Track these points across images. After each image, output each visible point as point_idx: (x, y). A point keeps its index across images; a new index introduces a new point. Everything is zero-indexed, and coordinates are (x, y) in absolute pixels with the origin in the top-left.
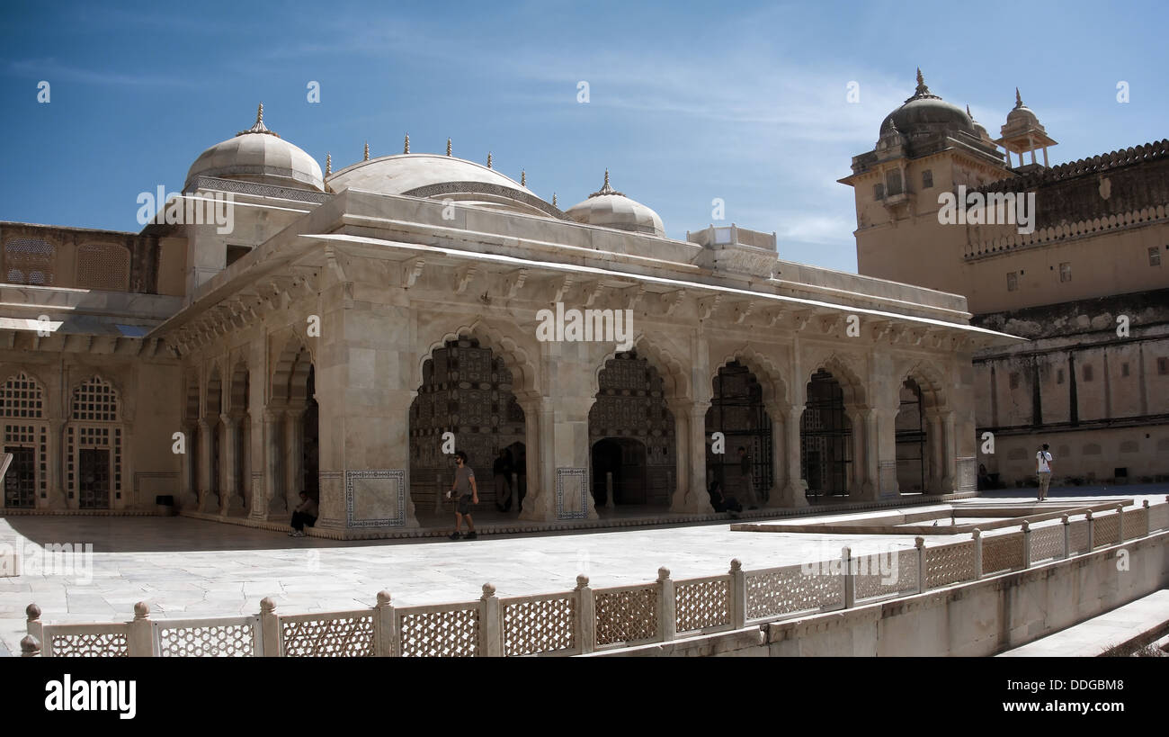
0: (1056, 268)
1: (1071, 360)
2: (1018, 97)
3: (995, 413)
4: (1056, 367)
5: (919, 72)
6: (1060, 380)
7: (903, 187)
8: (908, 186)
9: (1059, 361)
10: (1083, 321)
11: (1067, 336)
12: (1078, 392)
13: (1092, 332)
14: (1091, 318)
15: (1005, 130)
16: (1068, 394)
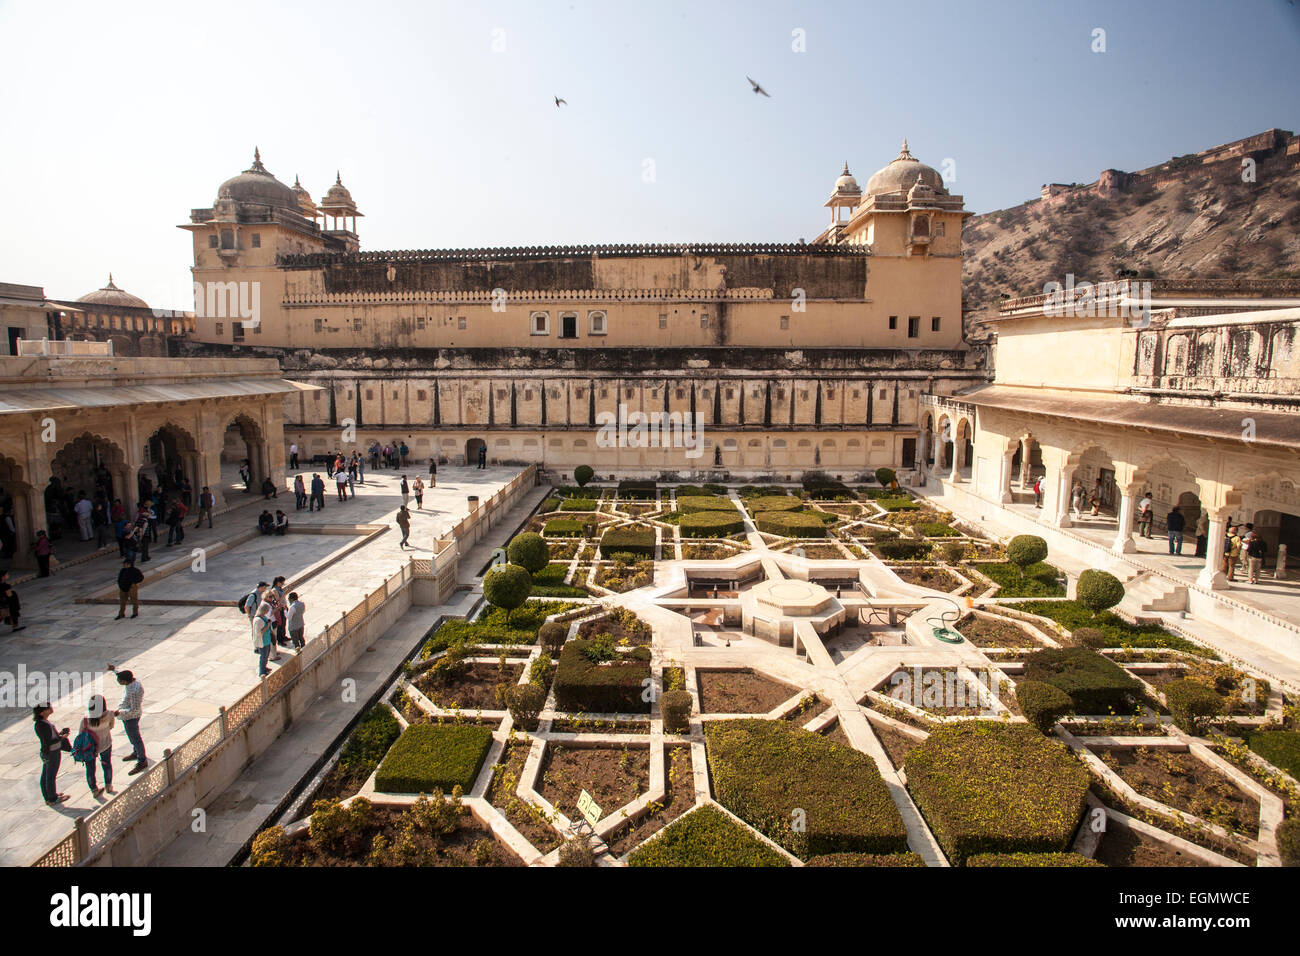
0: (352, 321)
1: (358, 385)
2: (339, 178)
3: (303, 415)
4: (347, 389)
5: (257, 151)
6: (350, 397)
7: (235, 245)
8: (239, 243)
9: (351, 386)
10: (368, 361)
11: (355, 370)
12: (363, 406)
13: (374, 369)
14: (373, 360)
15: (325, 201)
16: (355, 406)
